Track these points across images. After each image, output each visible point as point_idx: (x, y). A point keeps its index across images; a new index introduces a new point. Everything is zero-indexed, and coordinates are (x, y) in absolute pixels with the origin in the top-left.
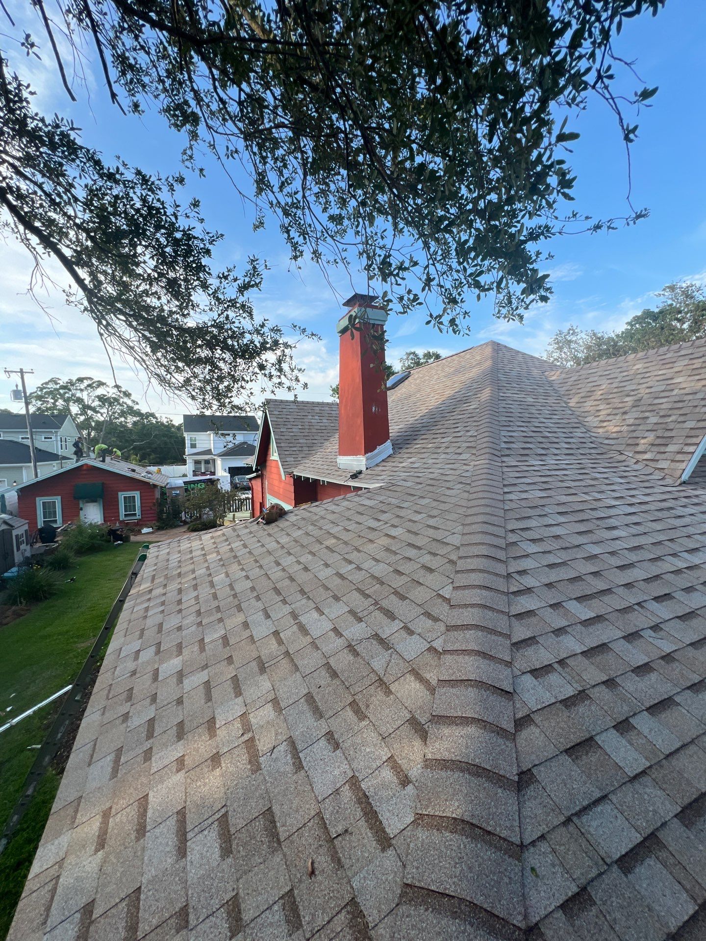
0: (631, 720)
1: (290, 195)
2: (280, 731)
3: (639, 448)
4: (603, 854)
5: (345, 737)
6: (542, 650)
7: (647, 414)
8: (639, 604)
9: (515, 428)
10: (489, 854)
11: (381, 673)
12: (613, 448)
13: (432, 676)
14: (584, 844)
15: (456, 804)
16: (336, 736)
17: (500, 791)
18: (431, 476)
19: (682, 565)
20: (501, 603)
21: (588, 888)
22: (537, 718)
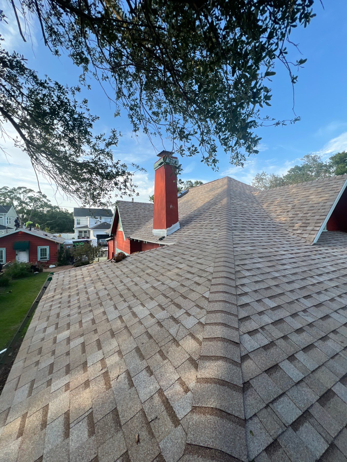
0: (295, 355)
1: (133, 100)
2: (122, 367)
3: (295, 228)
4: (284, 422)
5: (156, 369)
6: (253, 322)
7: (298, 212)
8: (297, 300)
9: (239, 217)
10: (229, 425)
11: (174, 335)
12: (283, 227)
13: (200, 337)
14: (275, 417)
15: (213, 400)
16: (151, 368)
17: (234, 392)
18: (199, 239)
19: (315, 282)
20: (233, 299)
21: (278, 440)
22: (251, 356)
